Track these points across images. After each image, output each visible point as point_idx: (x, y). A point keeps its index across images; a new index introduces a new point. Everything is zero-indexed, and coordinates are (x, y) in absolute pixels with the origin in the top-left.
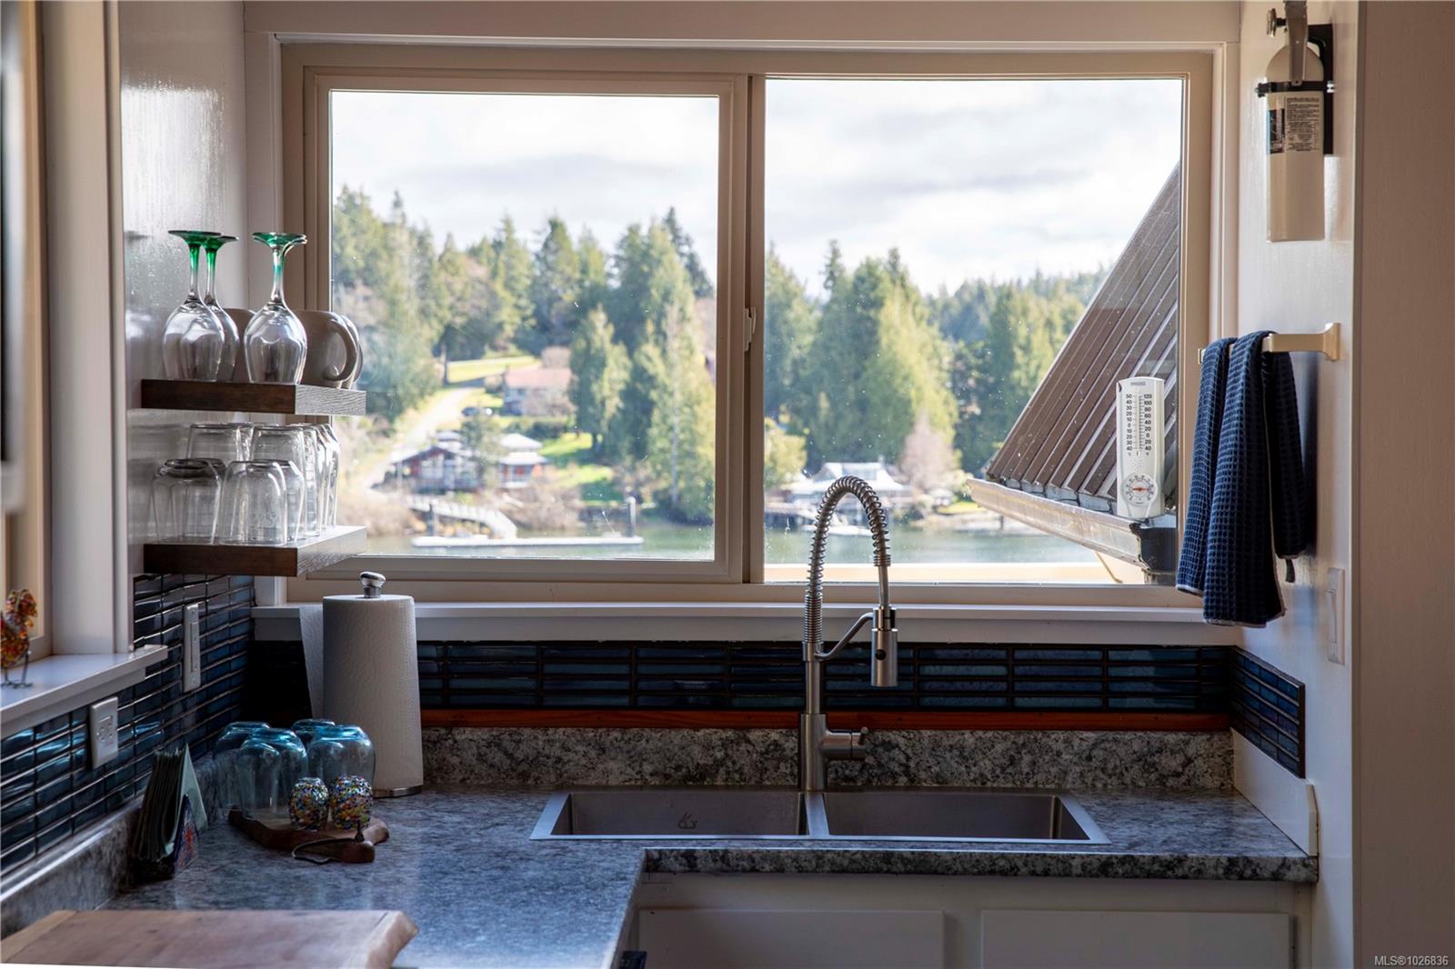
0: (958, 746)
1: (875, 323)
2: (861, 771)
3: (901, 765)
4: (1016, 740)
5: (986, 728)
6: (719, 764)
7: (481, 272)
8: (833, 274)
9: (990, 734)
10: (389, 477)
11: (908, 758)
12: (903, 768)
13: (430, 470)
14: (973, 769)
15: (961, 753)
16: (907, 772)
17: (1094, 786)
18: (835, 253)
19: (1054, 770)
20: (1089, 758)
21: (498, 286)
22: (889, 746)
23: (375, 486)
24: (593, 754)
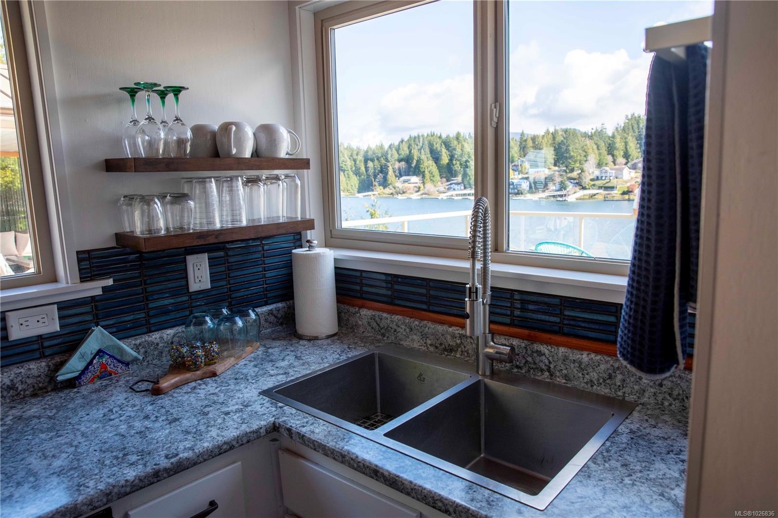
0: (578, 361)
2: (525, 364)
3: (546, 365)
4: (614, 364)
5: (597, 352)
9: (598, 357)
11: (550, 363)
12: (547, 368)
14: (586, 376)
15: (580, 366)
16: (549, 370)
17: (662, 404)
19: (636, 387)
20: (661, 385)
22: (540, 353)
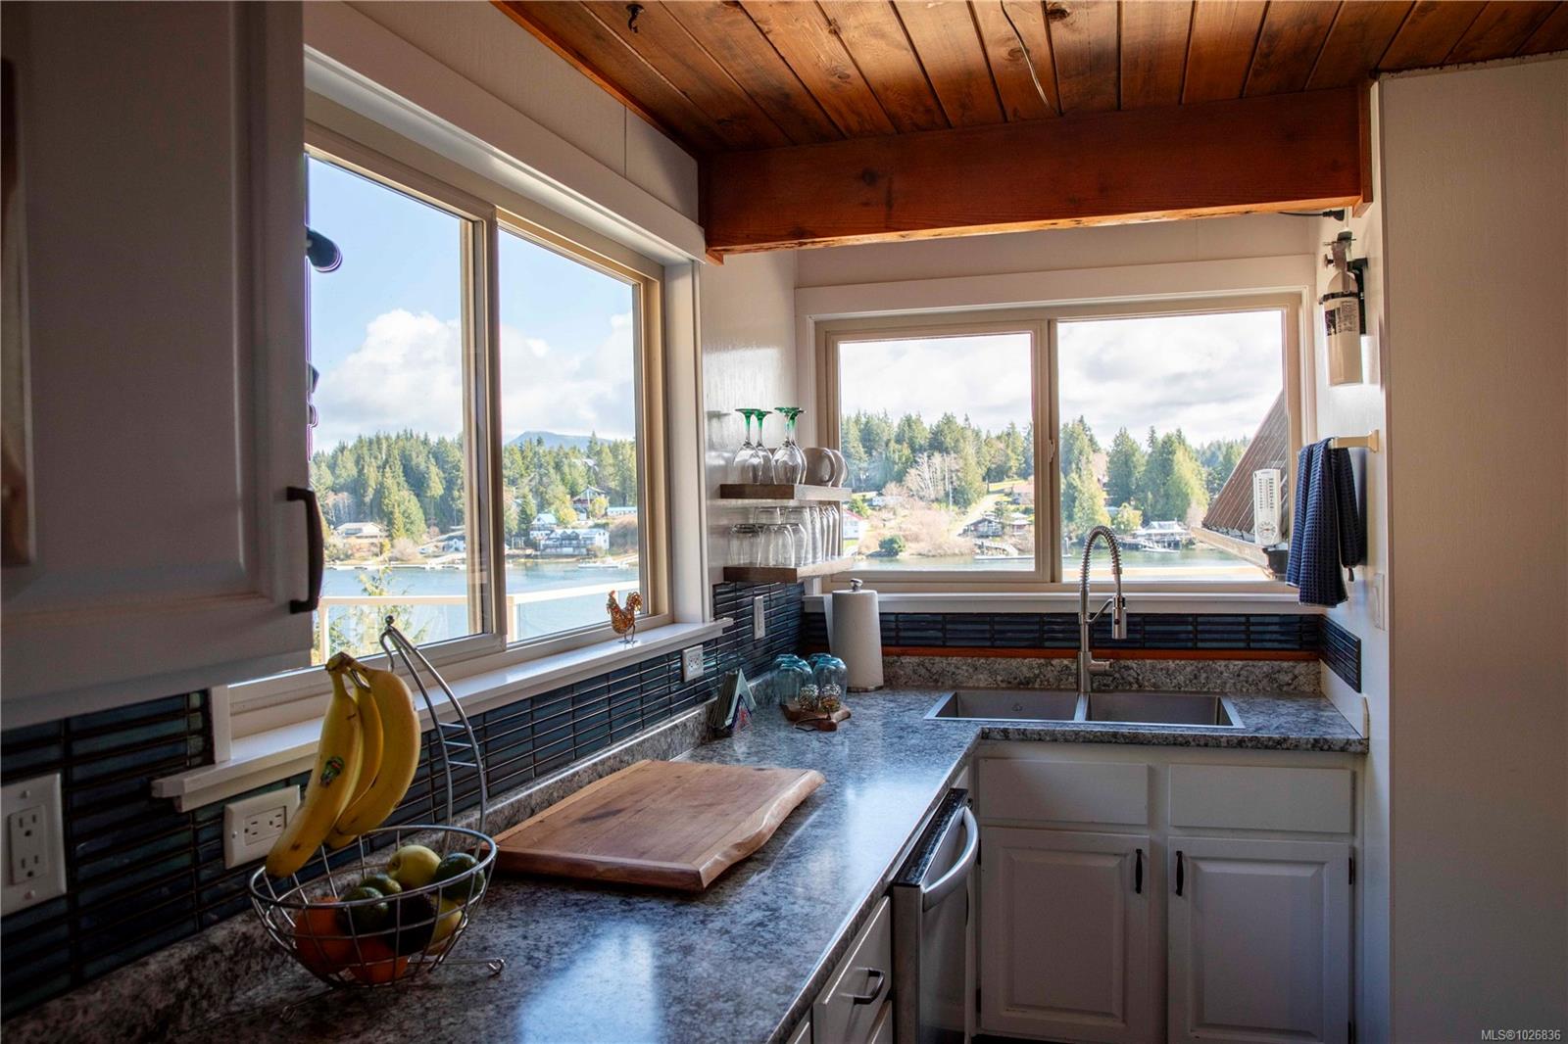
0: (1166, 668)
1: (1172, 461)
2: (1112, 682)
3: (1134, 678)
4: (1197, 665)
5: (1181, 659)
6: (1037, 676)
7: (1002, 446)
8: (1153, 440)
9: (1183, 662)
10: (965, 531)
11: (1138, 675)
12: (1135, 680)
13: (983, 528)
14: (1174, 681)
15: (1167, 672)
16: (1137, 682)
17: (1241, 690)
18: (1153, 432)
19: (1219, 682)
20: (1239, 675)
21: (1009, 452)
22: (1128, 668)
23: (960, 535)
24: (971, 670)
